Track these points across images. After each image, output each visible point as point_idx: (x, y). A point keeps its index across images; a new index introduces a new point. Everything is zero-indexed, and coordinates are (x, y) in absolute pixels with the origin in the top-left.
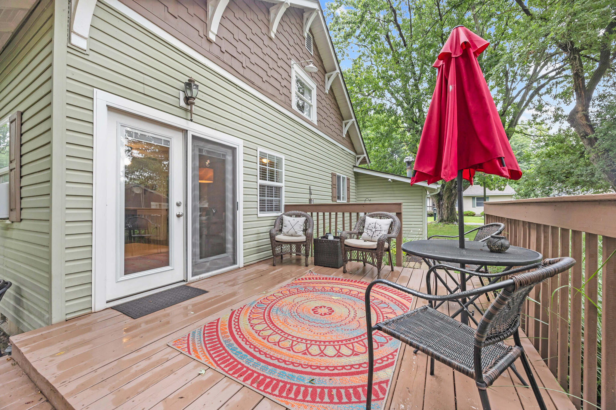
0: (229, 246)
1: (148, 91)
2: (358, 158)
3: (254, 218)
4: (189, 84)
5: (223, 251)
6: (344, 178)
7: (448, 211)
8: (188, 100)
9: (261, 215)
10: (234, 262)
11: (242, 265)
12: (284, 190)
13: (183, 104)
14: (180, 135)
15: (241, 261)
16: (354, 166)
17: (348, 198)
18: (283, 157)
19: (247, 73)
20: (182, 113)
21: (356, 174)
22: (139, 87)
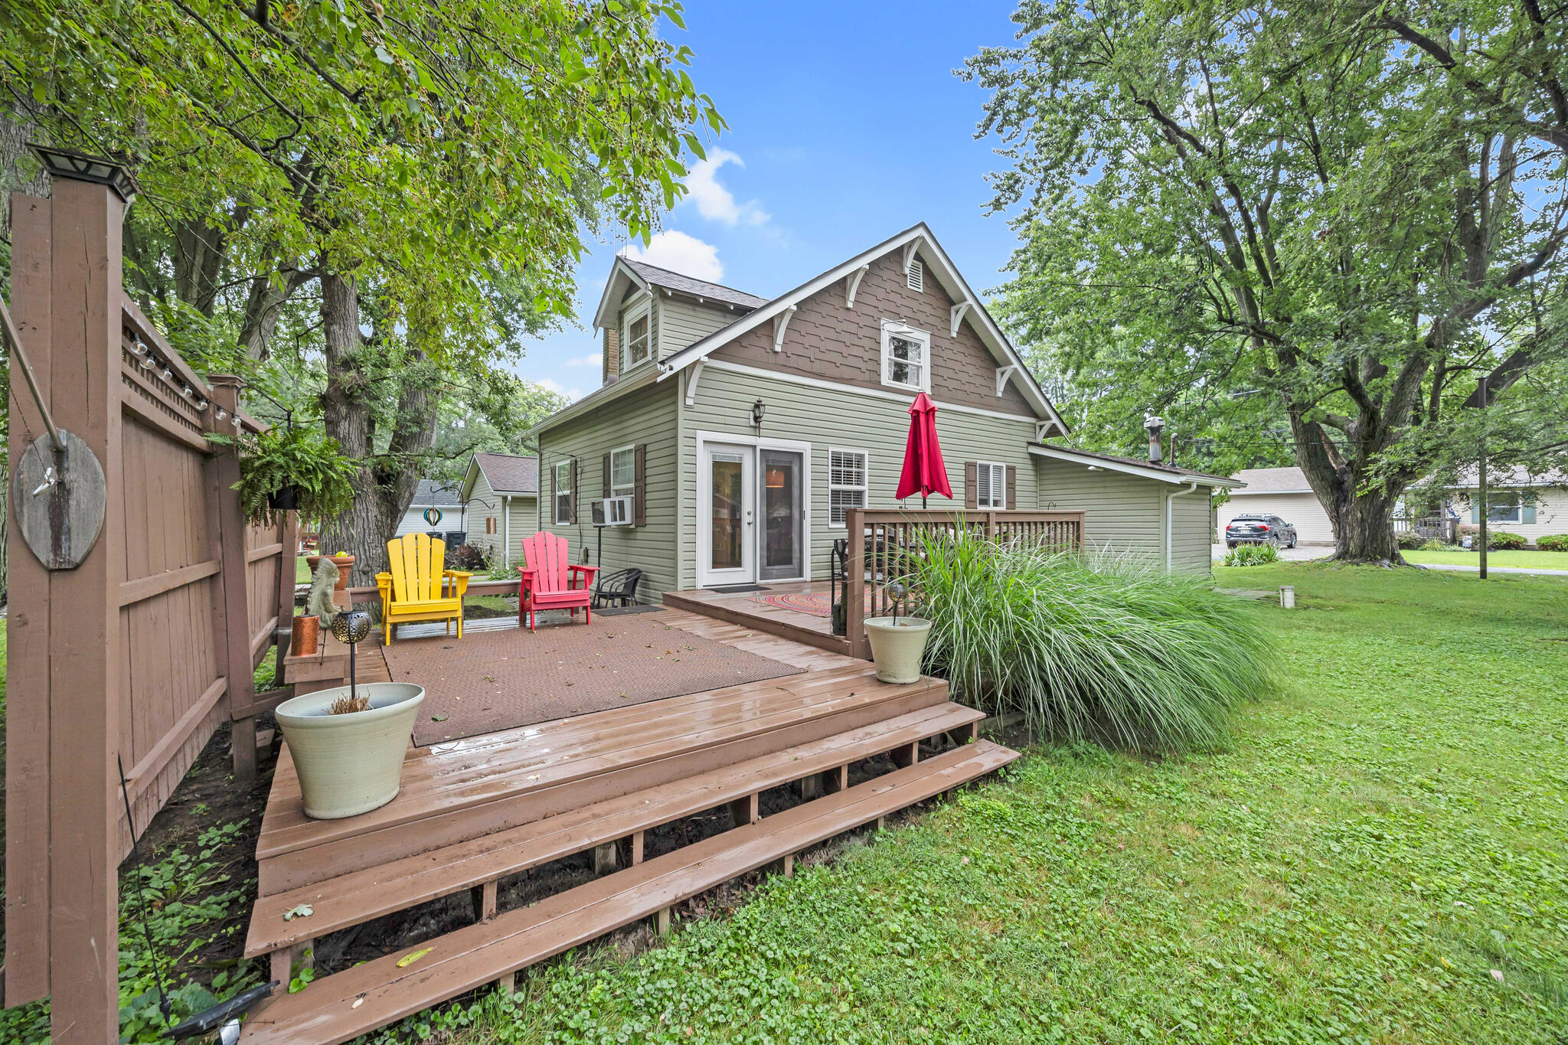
0: (796, 555)
1: (728, 420)
2: (1041, 427)
3: (824, 528)
4: (757, 406)
5: (789, 562)
6: (998, 469)
7: (1363, 531)
8: (757, 419)
9: (832, 525)
10: (801, 575)
11: (809, 579)
12: (867, 494)
13: (752, 423)
14: (750, 451)
15: (808, 575)
16: (1030, 444)
17: (1011, 503)
18: (866, 452)
19: (817, 367)
20: (751, 431)
21: (1034, 457)
22: (721, 419)
